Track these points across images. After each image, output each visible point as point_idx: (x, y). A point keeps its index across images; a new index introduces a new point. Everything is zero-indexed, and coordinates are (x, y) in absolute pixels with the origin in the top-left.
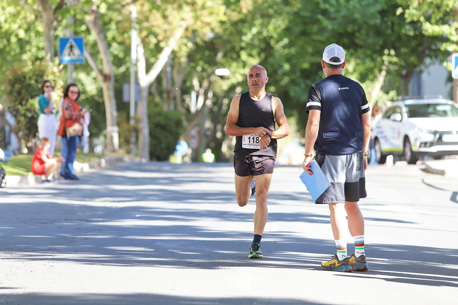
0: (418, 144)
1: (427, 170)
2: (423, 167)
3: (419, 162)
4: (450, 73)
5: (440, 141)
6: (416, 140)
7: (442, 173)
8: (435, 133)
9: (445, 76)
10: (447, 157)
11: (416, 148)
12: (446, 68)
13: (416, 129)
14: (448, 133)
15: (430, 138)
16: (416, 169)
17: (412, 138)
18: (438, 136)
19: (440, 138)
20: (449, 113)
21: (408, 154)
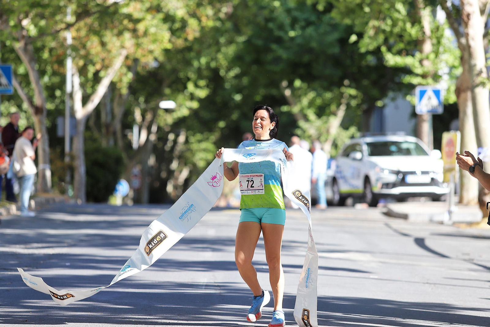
0: (379, 185)
1: (389, 214)
2: (385, 210)
3: (381, 205)
4: (414, 107)
5: (403, 182)
6: (377, 180)
7: (405, 217)
8: (398, 173)
9: (409, 111)
10: (410, 199)
11: (377, 189)
12: (409, 102)
13: (377, 170)
14: (413, 173)
15: (392, 178)
16: (376, 213)
17: (373, 178)
18: (400, 176)
19: (403, 179)
20: (413, 152)
21: (369, 196)
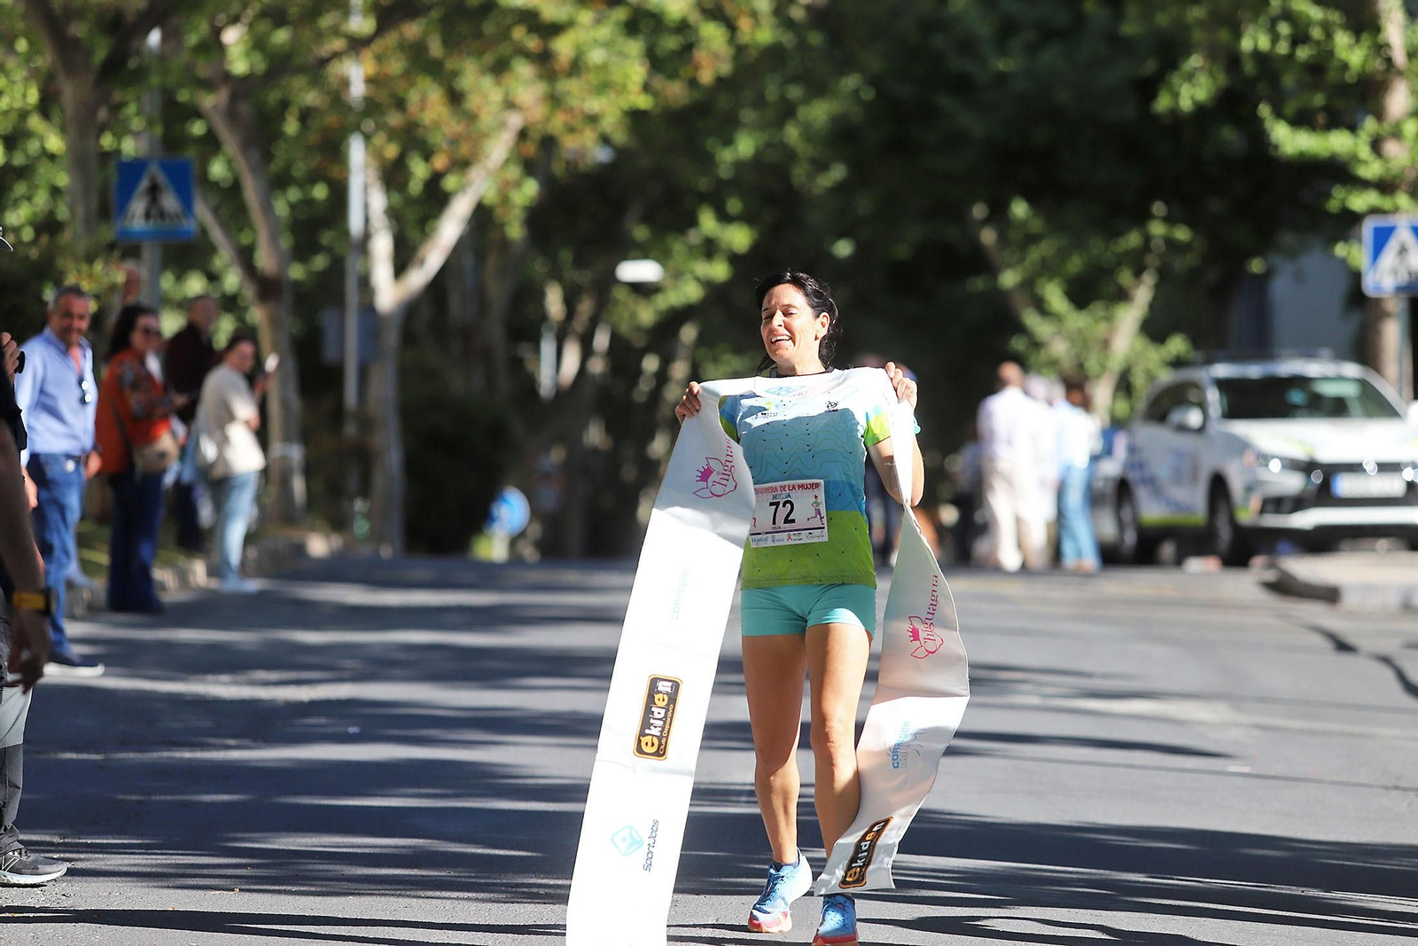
0: (1255, 503)
1: (1284, 587)
2: (1270, 576)
3: (1258, 561)
4: (1356, 277)
5: (1324, 495)
6: (1249, 489)
7: (1330, 595)
8: (1308, 467)
9: (1342, 286)
10: (1344, 544)
11: (1248, 514)
12: (1344, 261)
13: (1249, 458)
14: (1355, 468)
15: (1293, 483)
16: (1245, 585)
17: (1236, 483)
18: (1317, 478)
19: (1326, 487)
20: (1355, 407)
21: (1225, 534)
